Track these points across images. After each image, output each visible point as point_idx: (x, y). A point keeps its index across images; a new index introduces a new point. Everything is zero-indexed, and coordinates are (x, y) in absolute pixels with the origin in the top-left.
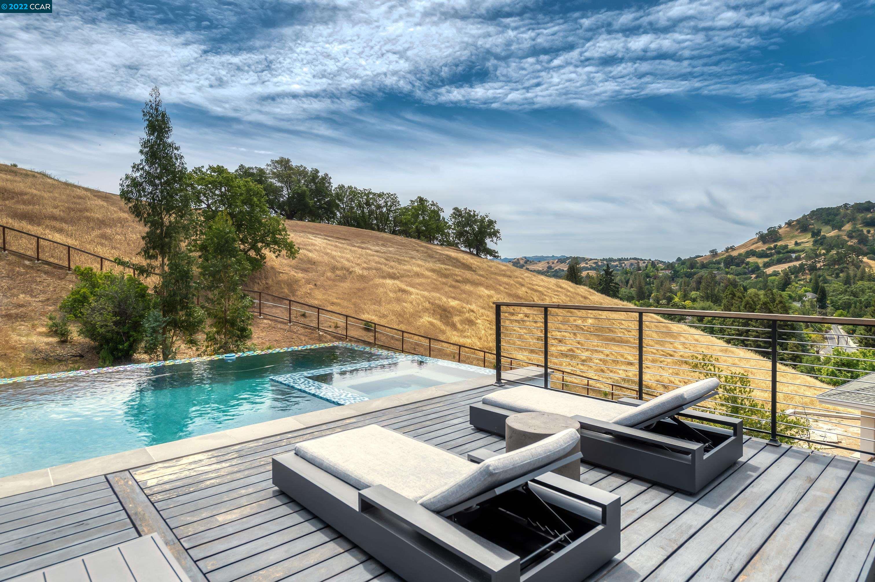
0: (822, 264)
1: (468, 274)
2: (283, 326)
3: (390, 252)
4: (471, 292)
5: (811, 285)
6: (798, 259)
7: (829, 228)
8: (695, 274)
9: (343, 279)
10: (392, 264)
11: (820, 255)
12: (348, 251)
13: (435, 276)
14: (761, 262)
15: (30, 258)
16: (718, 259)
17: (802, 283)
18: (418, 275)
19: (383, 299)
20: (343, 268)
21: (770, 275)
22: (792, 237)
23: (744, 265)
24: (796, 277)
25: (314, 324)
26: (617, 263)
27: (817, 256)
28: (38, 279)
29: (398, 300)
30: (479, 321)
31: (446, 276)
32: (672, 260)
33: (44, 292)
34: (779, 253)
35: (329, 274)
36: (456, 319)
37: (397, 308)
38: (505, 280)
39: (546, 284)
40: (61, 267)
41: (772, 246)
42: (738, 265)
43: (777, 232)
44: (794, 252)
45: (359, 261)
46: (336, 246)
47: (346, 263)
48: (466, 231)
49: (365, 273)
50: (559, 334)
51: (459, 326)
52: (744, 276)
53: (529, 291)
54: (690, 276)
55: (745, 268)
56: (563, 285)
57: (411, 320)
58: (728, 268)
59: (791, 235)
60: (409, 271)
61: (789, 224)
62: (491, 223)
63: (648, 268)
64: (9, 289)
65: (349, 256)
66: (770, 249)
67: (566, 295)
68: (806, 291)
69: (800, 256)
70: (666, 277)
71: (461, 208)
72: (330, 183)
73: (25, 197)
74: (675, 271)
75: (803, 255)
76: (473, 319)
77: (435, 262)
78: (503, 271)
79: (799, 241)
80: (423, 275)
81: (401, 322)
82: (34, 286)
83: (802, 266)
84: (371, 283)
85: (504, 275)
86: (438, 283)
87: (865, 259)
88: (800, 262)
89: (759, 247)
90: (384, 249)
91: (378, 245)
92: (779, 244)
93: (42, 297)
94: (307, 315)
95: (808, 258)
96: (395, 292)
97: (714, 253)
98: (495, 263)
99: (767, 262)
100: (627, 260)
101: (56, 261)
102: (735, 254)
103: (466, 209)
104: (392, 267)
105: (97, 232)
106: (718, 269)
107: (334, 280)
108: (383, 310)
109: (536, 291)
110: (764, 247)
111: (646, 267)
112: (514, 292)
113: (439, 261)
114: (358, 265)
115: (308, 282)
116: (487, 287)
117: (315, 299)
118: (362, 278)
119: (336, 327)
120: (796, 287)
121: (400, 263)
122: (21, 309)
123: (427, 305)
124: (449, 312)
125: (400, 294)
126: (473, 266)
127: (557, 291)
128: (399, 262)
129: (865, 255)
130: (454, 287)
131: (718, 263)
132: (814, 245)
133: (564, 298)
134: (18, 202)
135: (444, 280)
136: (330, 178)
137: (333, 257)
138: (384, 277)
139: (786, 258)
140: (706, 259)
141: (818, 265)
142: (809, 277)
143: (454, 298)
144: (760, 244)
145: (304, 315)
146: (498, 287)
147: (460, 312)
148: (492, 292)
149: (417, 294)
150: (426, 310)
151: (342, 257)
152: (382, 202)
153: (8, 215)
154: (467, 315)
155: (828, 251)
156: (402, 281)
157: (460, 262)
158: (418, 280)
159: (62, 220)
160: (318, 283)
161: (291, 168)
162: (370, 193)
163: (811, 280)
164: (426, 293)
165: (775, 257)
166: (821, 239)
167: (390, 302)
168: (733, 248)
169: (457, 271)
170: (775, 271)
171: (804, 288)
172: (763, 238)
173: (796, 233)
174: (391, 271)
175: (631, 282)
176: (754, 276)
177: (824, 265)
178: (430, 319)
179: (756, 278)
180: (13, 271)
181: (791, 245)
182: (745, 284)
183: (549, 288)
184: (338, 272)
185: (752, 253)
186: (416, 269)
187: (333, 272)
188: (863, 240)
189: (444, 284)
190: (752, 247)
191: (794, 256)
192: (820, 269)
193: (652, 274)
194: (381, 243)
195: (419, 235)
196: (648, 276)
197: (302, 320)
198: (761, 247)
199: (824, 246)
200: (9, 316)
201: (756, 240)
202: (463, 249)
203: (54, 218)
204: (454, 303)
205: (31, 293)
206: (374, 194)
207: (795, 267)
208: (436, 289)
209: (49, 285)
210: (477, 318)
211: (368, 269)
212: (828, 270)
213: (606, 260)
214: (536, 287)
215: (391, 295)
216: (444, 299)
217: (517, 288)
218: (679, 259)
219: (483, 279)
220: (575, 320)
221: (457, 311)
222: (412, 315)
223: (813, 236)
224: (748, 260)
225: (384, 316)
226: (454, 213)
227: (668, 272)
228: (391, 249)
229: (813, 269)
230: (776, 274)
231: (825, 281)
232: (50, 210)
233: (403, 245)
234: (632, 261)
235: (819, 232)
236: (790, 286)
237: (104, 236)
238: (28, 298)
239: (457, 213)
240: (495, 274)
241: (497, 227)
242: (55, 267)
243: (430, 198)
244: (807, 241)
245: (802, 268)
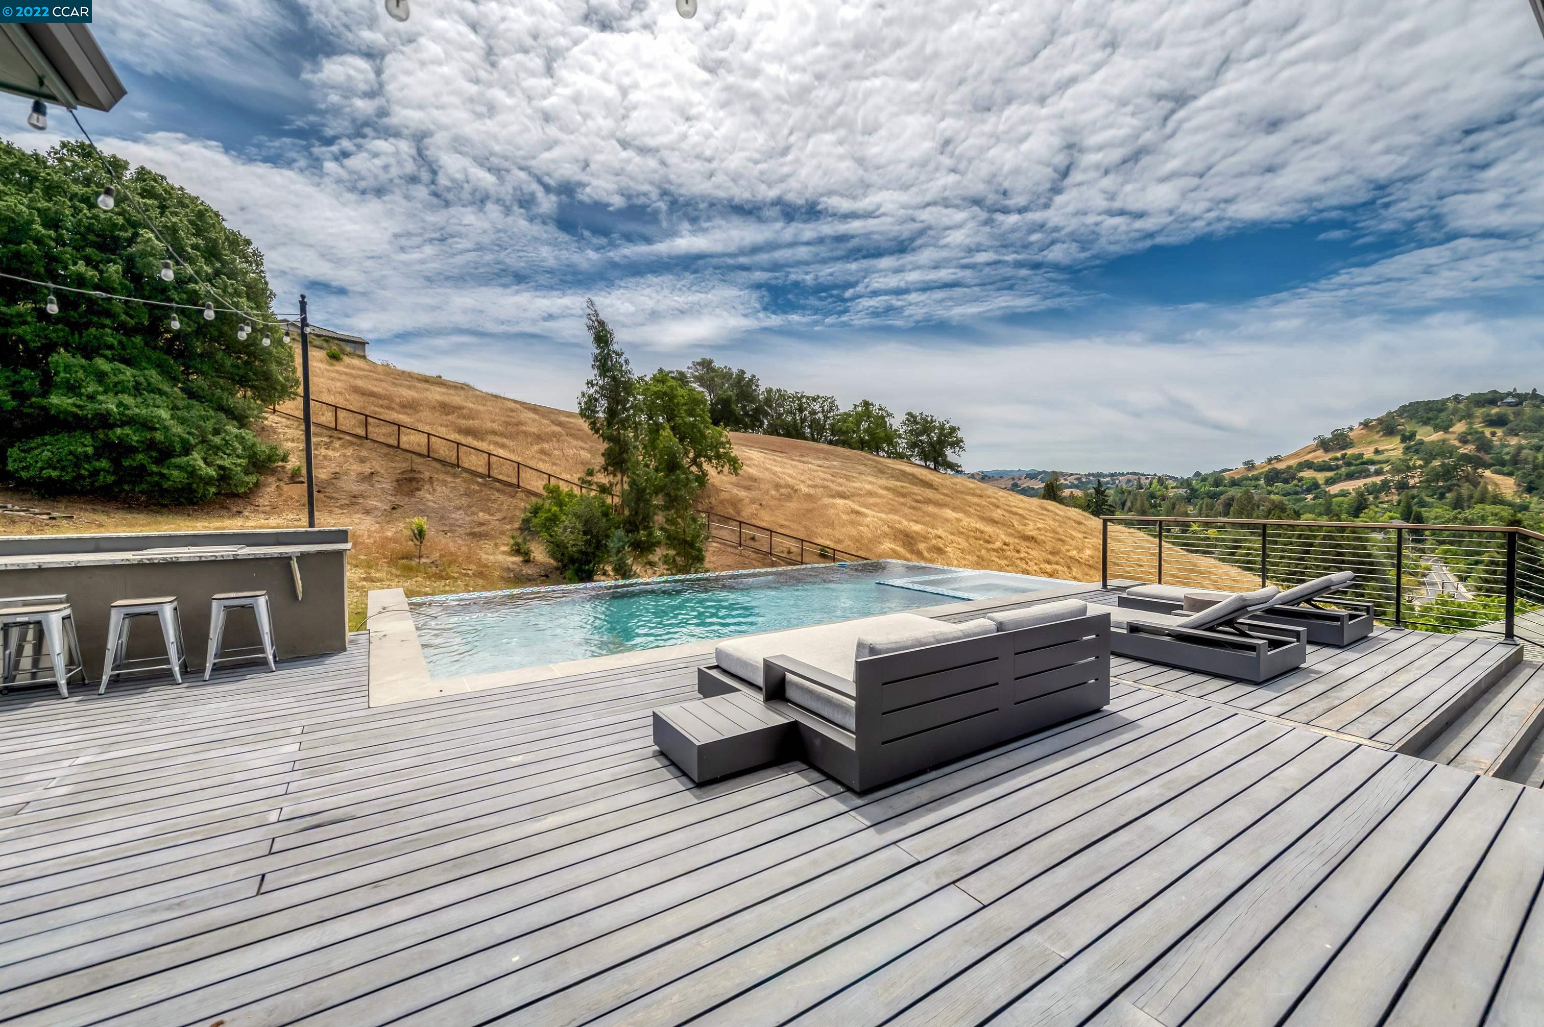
0: (1417, 480)
1: (929, 493)
2: (733, 550)
3: (835, 467)
4: (935, 514)
5: (1400, 509)
6: (1378, 473)
7: (1429, 428)
8: (1221, 493)
9: (789, 497)
10: (841, 480)
11: (1415, 468)
12: (789, 466)
13: (891, 496)
14: (1321, 477)
15: (481, 476)
16: (1255, 473)
17: (1385, 506)
18: (871, 494)
19: (836, 522)
20: (787, 486)
21: (1336, 496)
22: (1370, 443)
23: (1295, 482)
24: (1376, 498)
25: (766, 549)
26: (1108, 479)
28: (493, 497)
29: (853, 523)
30: (948, 549)
31: (904, 495)
32: (1187, 474)
33: (500, 511)
34: (1349, 464)
35: (773, 492)
36: (922, 546)
37: (854, 532)
38: (975, 500)
39: (1027, 506)
40: (510, 485)
41: (1339, 455)
42: (1286, 481)
43: (1347, 436)
44: (1373, 463)
45: (803, 478)
46: (775, 460)
47: (789, 479)
48: (920, 441)
49: (812, 491)
50: (1048, 566)
51: (926, 554)
52: (1294, 497)
53: (1006, 514)
54: (1214, 496)
55: (1297, 486)
56: (1049, 507)
57: (870, 546)
58: (1271, 485)
59: (1369, 440)
60: (860, 489)
61: (1366, 425)
62: (953, 430)
63: (1153, 486)
64: (469, 507)
65: (791, 472)
66: (1337, 459)
67: (1055, 520)
68: (1392, 518)
69: (1382, 468)
70: (1179, 498)
71: (916, 412)
72: (757, 386)
73: (464, 411)
74: (1191, 489)
75: (1387, 468)
76: (942, 546)
77: (888, 478)
78: (971, 489)
79: (1380, 448)
80: (876, 493)
81: (859, 549)
82: (490, 504)
83: (1385, 484)
84: (820, 503)
85: (974, 495)
86: (895, 503)
87: (1488, 473)
88: (1382, 478)
89: (1317, 457)
90: (827, 463)
91: (819, 458)
92: (1349, 452)
93: (499, 516)
94: (756, 538)
95: (1396, 470)
96: (848, 514)
97: (1250, 465)
98: (959, 479)
99: (1331, 478)
100: (1123, 474)
101: (505, 479)
102: (1281, 466)
103: (922, 414)
104: (841, 485)
105: (536, 448)
106: (1256, 487)
107: (779, 500)
108: (838, 534)
109: (1015, 514)
110: (1327, 457)
111: (1151, 484)
112: (988, 514)
113: (892, 477)
114: (803, 482)
115: (753, 501)
116: (954, 509)
117: (763, 521)
118: (809, 497)
119: (789, 552)
120: (1376, 512)
121: (848, 480)
122: (483, 528)
123: (886, 529)
124: (912, 538)
125: (853, 516)
126: (934, 483)
127: (1043, 514)
128: (848, 478)
129: (1487, 466)
130: (914, 508)
131: (1257, 478)
132: (1404, 453)
133: (1052, 523)
134: (459, 417)
135: (902, 500)
136: (758, 380)
137: (775, 474)
138: (833, 497)
139: (1360, 472)
140: (1238, 473)
141: (1411, 482)
142: (1395, 498)
143: (916, 521)
144: (1320, 452)
145: (753, 539)
146: (968, 508)
147: (925, 538)
148: (960, 515)
149: (873, 517)
150: (886, 535)
151: (784, 473)
152: (817, 407)
153: (454, 431)
154: (934, 542)
155: (1427, 462)
156: (853, 501)
157: (917, 478)
158: (872, 500)
159: (502, 435)
160: (763, 503)
161: (713, 370)
162: (802, 397)
163: (1399, 502)
164: (883, 515)
165: (1343, 470)
166: (1416, 445)
167: (844, 525)
168: (1278, 459)
169: (916, 489)
170: (1342, 490)
171: (1388, 514)
172: (1324, 445)
173: (1376, 437)
174: (840, 489)
175: (1128, 504)
176: (1310, 497)
177: (1420, 482)
178: (893, 546)
179: (1314, 499)
180: (469, 488)
181: (1368, 453)
182: (1297, 508)
183: (1031, 511)
184: (782, 490)
185: (1309, 465)
186: (869, 487)
187: (778, 491)
188: (1484, 445)
189: (904, 504)
190: (1308, 457)
191: (1372, 468)
192: (1413, 487)
193: (1158, 493)
194: (822, 455)
195: (862, 445)
196: (1152, 496)
197: (752, 544)
198: (1322, 457)
199: (1421, 455)
200: (473, 535)
201: (1313, 447)
202: (918, 462)
203: (494, 433)
204: (917, 527)
205: (488, 511)
206: (808, 398)
207: (1375, 484)
208: (894, 511)
209: (502, 503)
210: (946, 546)
211: (815, 486)
212: (1427, 488)
213: (1093, 475)
214: (1014, 509)
215: (844, 517)
216: (906, 523)
217: (991, 511)
218: (1197, 474)
219: (948, 499)
220: (1068, 551)
221: (922, 536)
222: (870, 541)
223: (1403, 441)
224: (1301, 474)
225: (840, 541)
226: (907, 419)
227: (1182, 491)
228: (835, 463)
229: (1402, 486)
230: (1344, 494)
231: (1422, 504)
232: (489, 425)
233: (847, 458)
234: (1130, 476)
235: (1413, 435)
236: (1366, 511)
237: (542, 452)
238: (487, 517)
239: (911, 418)
240: (962, 492)
241: (960, 434)
242: (505, 485)
243: (877, 402)
244: (1393, 448)
245: (1385, 486)
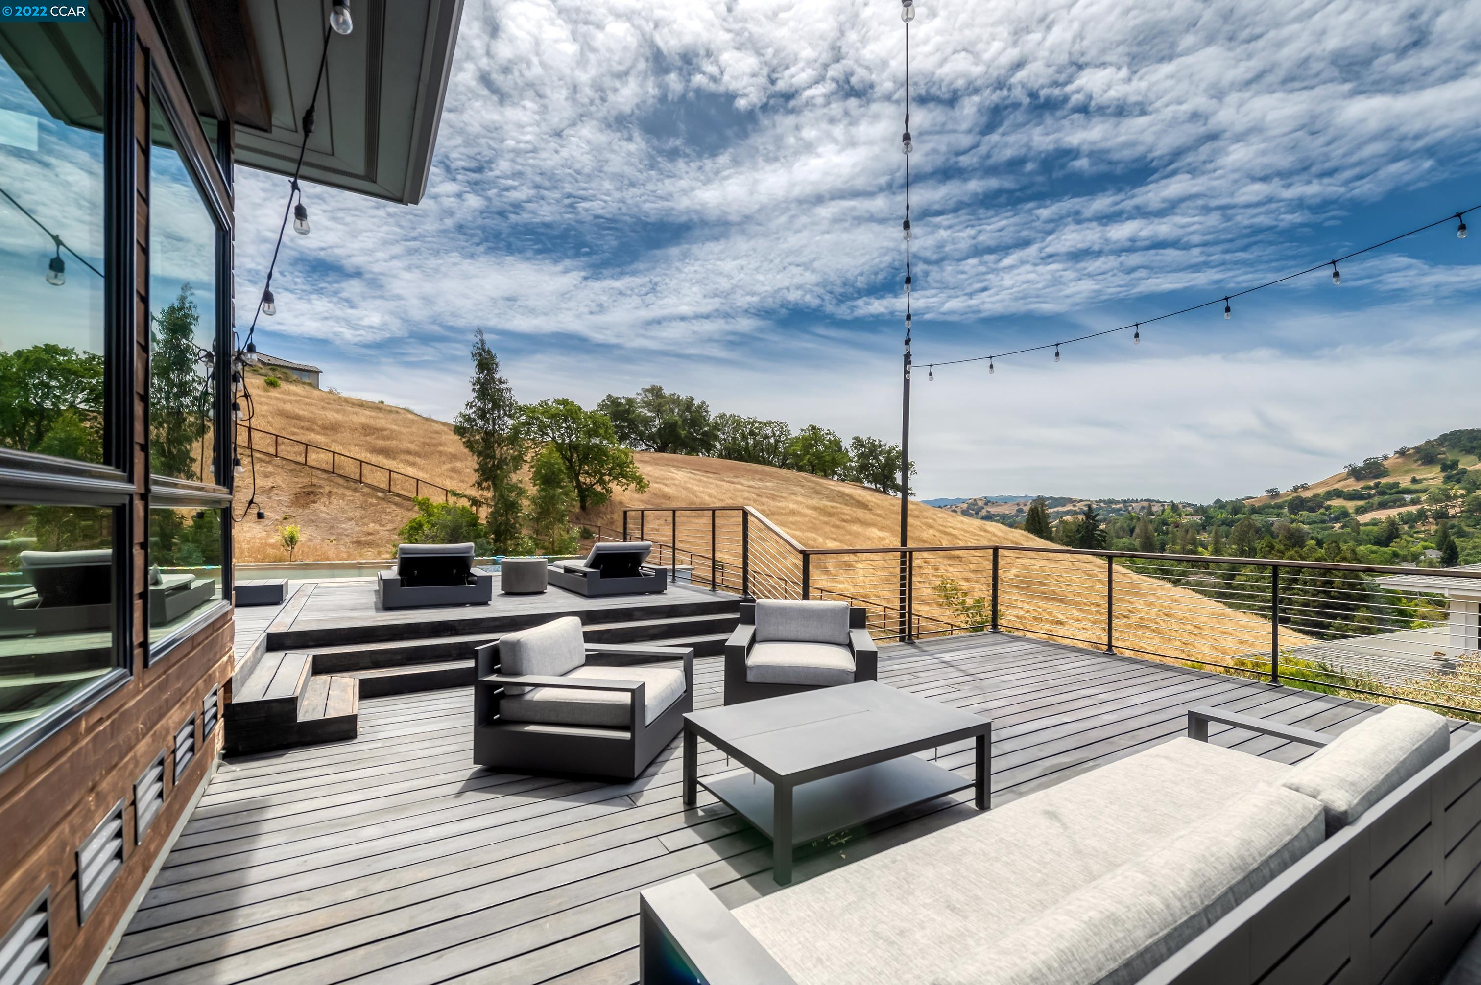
0: (1458, 510)
5: (1436, 539)
6: (1414, 502)
7: (1473, 458)
8: (1239, 520)
11: (1456, 497)
14: (1351, 505)
16: (1280, 501)
17: (1422, 535)
21: (1366, 525)
22: (1407, 472)
23: (1322, 510)
24: (1411, 527)
26: (1121, 505)
27: (1448, 498)
32: (1207, 501)
34: (1382, 493)
41: (1372, 483)
42: (1312, 510)
43: (1381, 465)
44: (1409, 492)
52: (1320, 525)
54: (1229, 523)
55: (1324, 514)
58: (1296, 514)
59: (1406, 468)
61: (1402, 453)
63: (1166, 513)
66: (1370, 488)
68: (1426, 548)
69: (1419, 498)
70: (1193, 525)
74: (1207, 517)
75: (1424, 497)
79: (1418, 478)
83: (1422, 512)
88: (1419, 507)
89: (1349, 486)
92: (1384, 481)
95: (1434, 500)
97: (1274, 493)
99: (1362, 507)
100: (1136, 502)
102: (1308, 494)
106: (1278, 515)
110: (1358, 486)
111: (1163, 511)
120: (1408, 542)
131: (1280, 507)
132: (1445, 483)
139: (1395, 501)
140: (1260, 501)
141: (1451, 512)
142: (1433, 528)
144: (1351, 481)
155: (1469, 492)
163: (1436, 531)
165: (1377, 499)
166: (1458, 474)
168: (1304, 487)
170: (1374, 519)
171: (1423, 543)
172: (1355, 473)
173: (1415, 466)
175: (1137, 530)
176: (1337, 525)
177: (1462, 512)
179: (1342, 527)
181: (1405, 482)
182: (1320, 537)
185: (1338, 494)
190: (1338, 486)
191: (1408, 498)
192: (1454, 517)
193: (1170, 520)
196: (1164, 523)
198: (1352, 485)
199: (1463, 484)
201: (1344, 476)
207: (1410, 514)
212: (1469, 518)
213: (1104, 501)
218: (1218, 501)
223: (1443, 470)
224: (1329, 503)
227: (1197, 519)
229: (1441, 516)
230: (1374, 523)
231: (1461, 534)
235: (1455, 464)
236: (1397, 540)
244: (1433, 477)
245: (1422, 515)
